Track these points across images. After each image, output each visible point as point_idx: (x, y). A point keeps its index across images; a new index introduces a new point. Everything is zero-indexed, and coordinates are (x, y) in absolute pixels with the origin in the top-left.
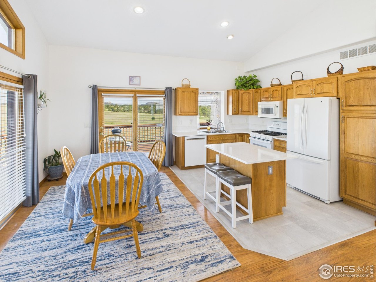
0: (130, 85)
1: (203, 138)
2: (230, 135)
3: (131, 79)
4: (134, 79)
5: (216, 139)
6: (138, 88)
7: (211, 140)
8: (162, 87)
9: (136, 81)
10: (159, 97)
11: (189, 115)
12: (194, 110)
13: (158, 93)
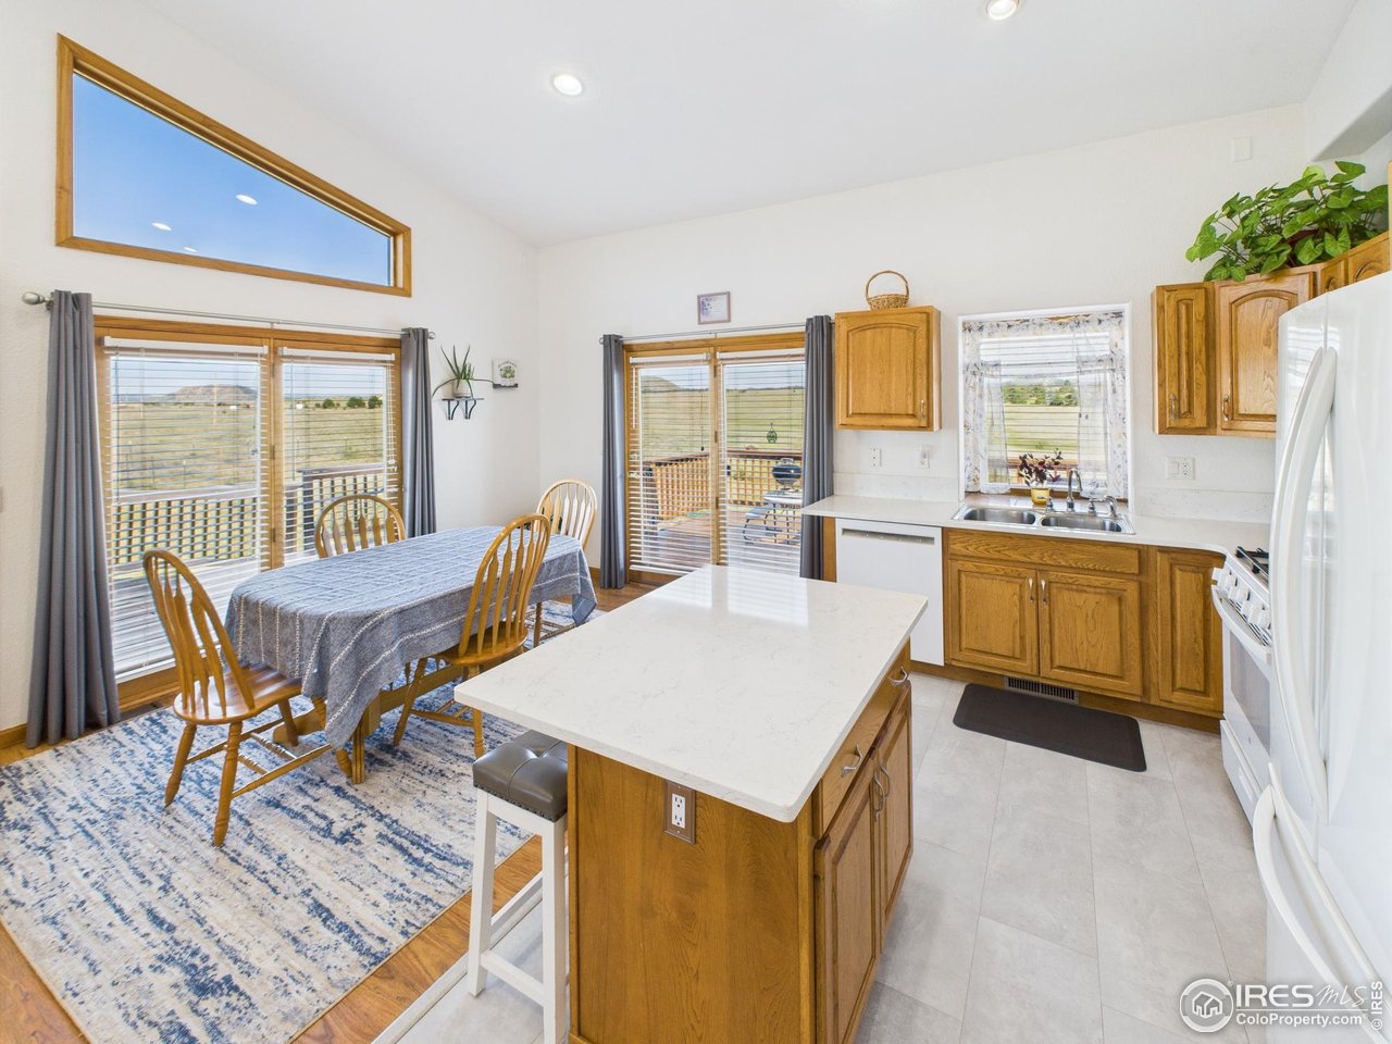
0: (700, 323)
1: (928, 540)
2: (1093, 548)
3: (703, 304)
4: (712, 303)
5: (996, 556)
6: (722, 331)
7: (965, 552)
8: (795, 318)
9: (717, 309)
10: (785, 356)
11: (883, 427)
12: (911, 407)
13: (785, 344)
